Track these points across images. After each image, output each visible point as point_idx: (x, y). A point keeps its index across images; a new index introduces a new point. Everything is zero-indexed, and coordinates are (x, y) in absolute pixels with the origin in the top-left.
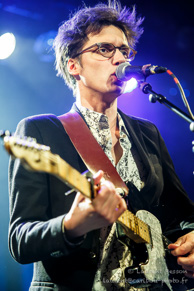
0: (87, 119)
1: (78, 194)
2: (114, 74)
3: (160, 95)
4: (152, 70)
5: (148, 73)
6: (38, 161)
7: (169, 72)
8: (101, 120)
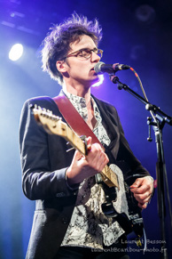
0: (71, 101)
1: (77, 152)
2: (93, 69)
3: (124, 85)
4: (120, 67)
5: (117, 69)
6: (55, 127)
7: (132, 69)
8: (81, 102)
